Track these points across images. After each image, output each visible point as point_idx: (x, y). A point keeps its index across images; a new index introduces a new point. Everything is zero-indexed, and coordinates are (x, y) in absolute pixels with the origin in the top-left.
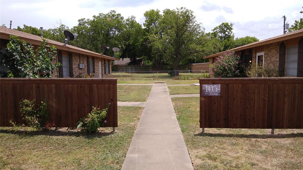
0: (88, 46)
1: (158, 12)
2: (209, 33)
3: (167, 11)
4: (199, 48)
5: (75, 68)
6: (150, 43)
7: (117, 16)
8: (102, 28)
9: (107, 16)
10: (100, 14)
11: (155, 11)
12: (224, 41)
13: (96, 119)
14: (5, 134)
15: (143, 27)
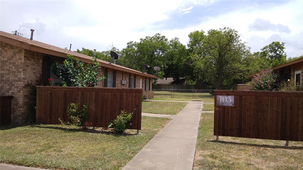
0: (134, 66)
1: (202, 33)
2: (258, 53)
3: (211, 32)
4: (242, 67)
5: (117, 83)
6: (192, 62)
7: (161, 38)
8: (147, 50)
9: (153, 39)
10: (146, 37)
11: (200, 32)
12: (275, 61)
13: (123, 121)
14: (54, 130)
15: (187, 48)
